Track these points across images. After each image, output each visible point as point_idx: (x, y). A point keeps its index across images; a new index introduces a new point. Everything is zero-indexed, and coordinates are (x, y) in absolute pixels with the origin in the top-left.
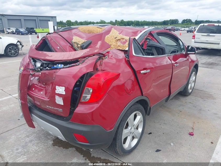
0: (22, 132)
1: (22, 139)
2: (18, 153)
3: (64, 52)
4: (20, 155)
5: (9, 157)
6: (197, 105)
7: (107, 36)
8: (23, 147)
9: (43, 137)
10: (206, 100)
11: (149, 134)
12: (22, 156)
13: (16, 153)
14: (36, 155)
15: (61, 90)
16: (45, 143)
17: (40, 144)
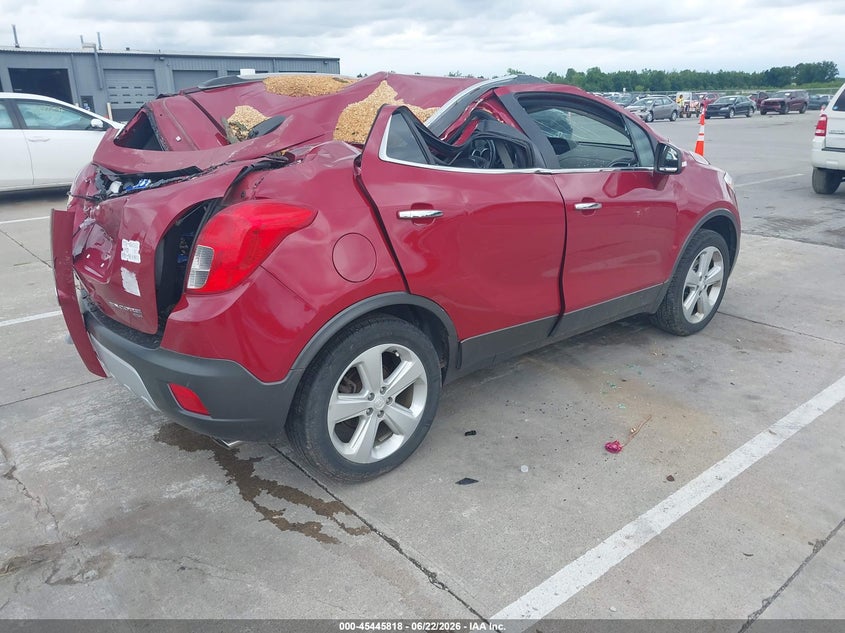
0: (85, 399)
1: (78, 417)
2: (51, 449)
3: (193, 150)
4: (54, 453)
5: (23, 456)
6: (702, 365)
7: (350, 106)
8: (71, 436)
9: (136, 418)
10: (748, 351)
11: (467, 434)
12: (57, 458)
13: (46, 448)
14: (97, 458)
15: (131, 251)
16: (136, 431)
17: (121, 433)
